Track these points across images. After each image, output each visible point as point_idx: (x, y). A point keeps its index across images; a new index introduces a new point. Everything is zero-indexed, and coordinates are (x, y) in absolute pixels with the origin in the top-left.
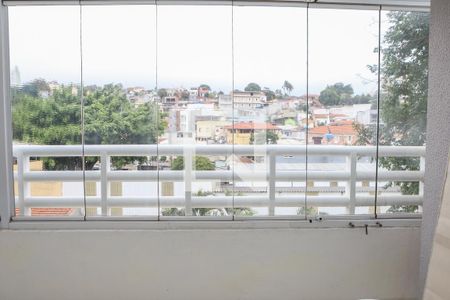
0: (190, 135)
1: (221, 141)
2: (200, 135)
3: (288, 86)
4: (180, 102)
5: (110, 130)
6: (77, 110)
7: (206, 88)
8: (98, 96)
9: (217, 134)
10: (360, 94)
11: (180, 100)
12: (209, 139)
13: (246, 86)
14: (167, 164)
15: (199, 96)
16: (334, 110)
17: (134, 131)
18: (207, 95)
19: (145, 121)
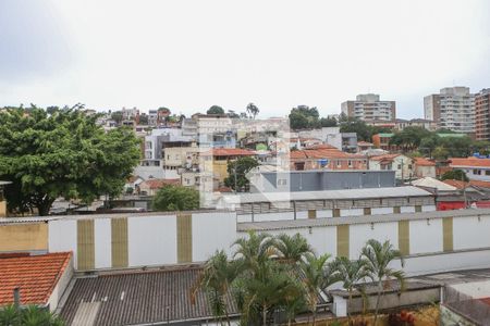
0: (157, 163)
1: (194, 169)
2: (168, 163)
3: (253, 109)
4: (139, 127)
5: (80, 160)
6: (35, 136)
7: (165, 111)
8: (60, 119)
9: (188, 161)
10: (326, 117)
11: (138, 124)
12: (180, 167)
13: (208, 109)
14: (136, 197)
15: (159, 121)
16: (303, 134)
17: (107, 161)
18: (168, 119)
19: (119, 149)
